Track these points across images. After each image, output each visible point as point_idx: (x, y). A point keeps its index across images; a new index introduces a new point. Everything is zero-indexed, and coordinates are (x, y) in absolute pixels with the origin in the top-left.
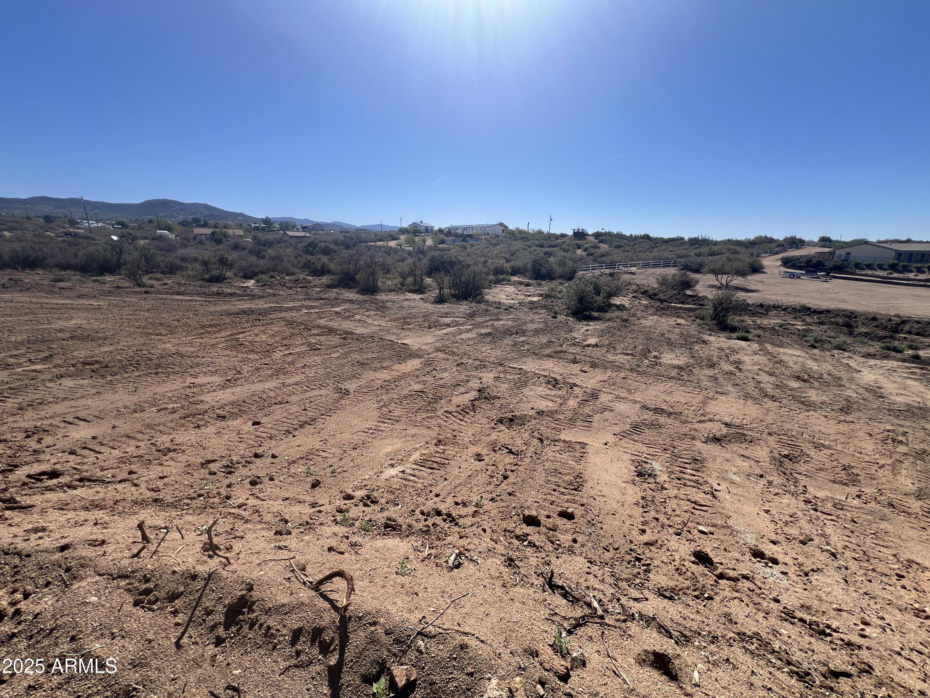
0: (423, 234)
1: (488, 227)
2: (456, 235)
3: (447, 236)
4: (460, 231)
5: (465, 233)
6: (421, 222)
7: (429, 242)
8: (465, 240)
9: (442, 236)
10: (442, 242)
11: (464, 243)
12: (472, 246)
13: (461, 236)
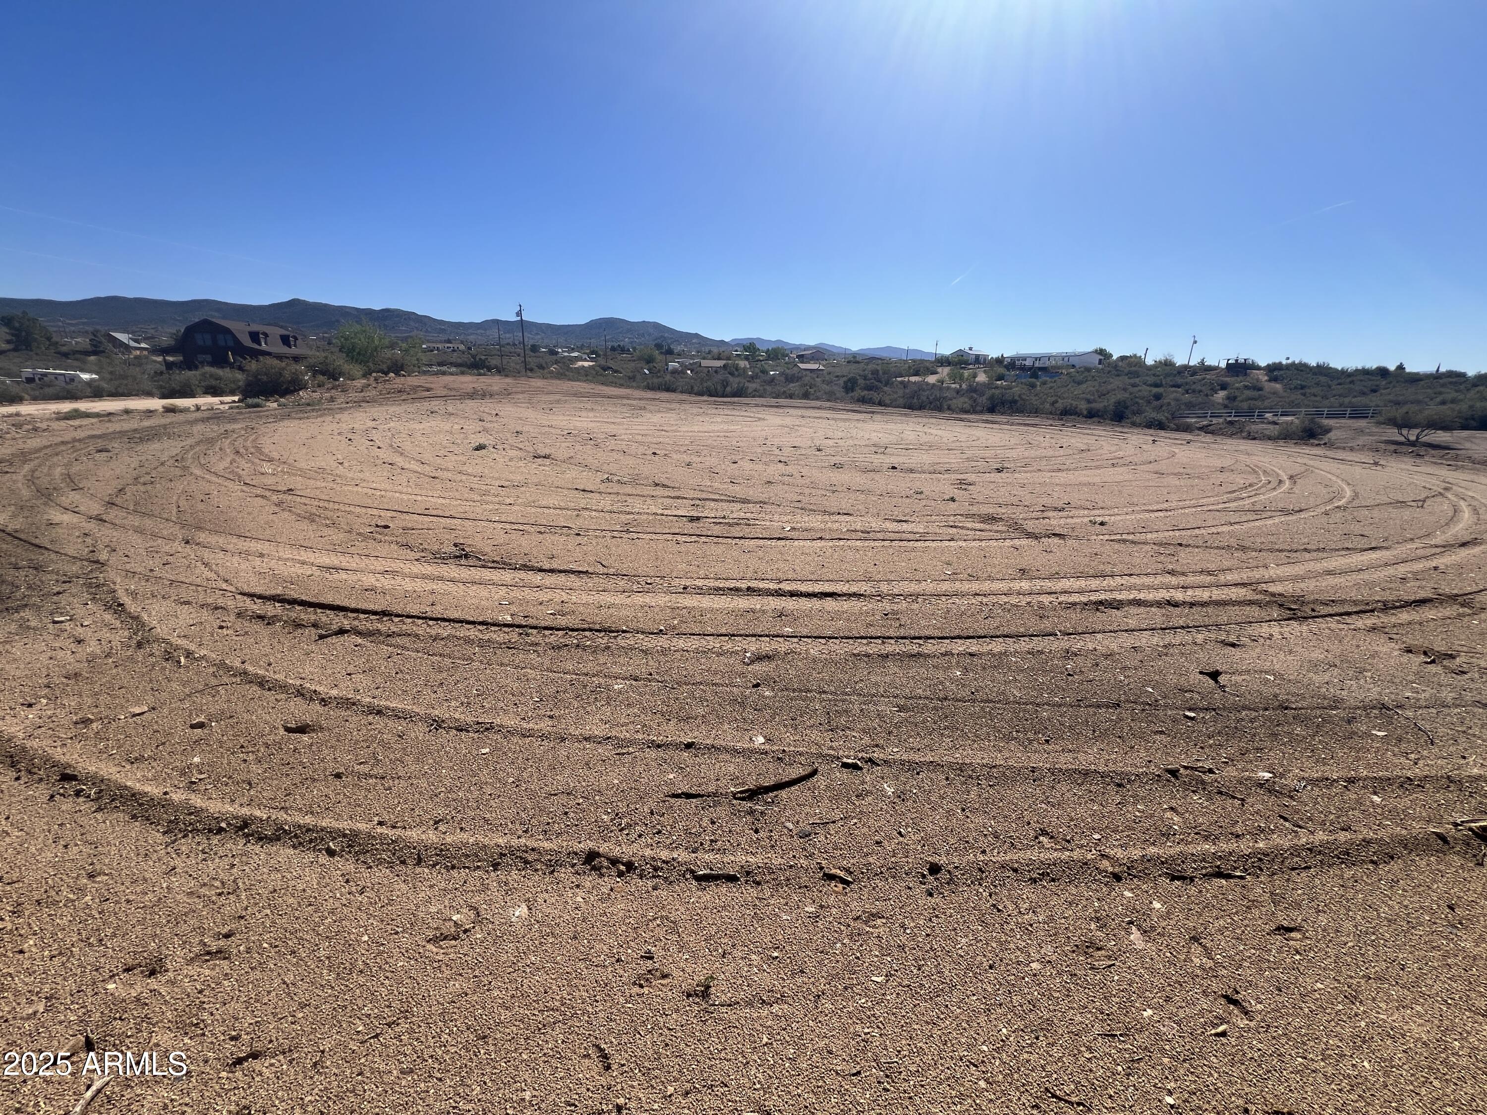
0: (971, 366)
1: (1076, 356)
2: (1023, 368)
3: (1008, 370)
4: (1028, 363)
5: (1037, 365)
6: (971, 349)
7: (982, 378)
8: (1035, 375)
9: (1001, 370)
10: (1001, 378)
11: (1033, 380)
12: (1044, 383)
13: (1030, 369)
